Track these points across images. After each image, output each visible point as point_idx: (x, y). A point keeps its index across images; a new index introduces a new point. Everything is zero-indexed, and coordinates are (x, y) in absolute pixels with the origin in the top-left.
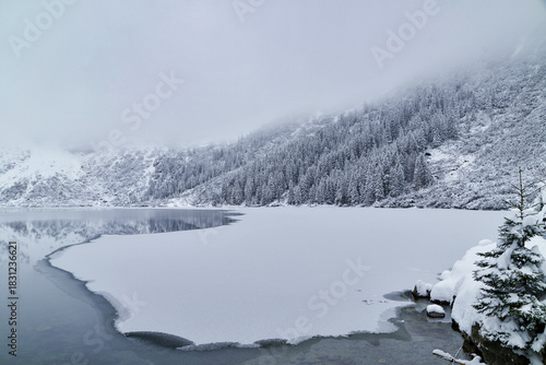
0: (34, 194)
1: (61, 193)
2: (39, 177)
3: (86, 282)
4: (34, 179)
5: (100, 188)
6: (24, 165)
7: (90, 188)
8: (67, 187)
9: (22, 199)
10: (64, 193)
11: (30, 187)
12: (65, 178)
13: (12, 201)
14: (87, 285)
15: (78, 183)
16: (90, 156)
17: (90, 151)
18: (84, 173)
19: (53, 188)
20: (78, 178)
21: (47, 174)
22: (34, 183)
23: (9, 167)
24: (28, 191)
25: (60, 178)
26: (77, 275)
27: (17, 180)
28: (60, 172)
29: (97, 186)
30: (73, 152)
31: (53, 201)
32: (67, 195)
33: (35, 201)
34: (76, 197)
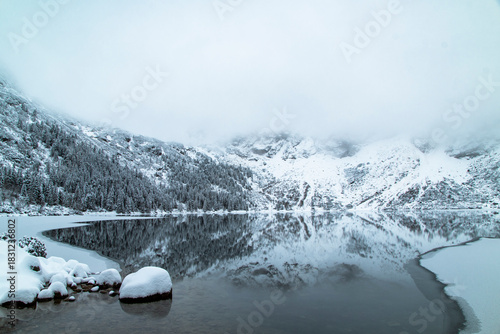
0: (426, 198)
1: (449, 197)
2: (428, 183)
3: (446, 285)
4: (425, 184)
5: (489, 190)
6: (415, 172)
7: (478, 191)
8: (454, 191)
9: (415, 203)
10: (453, 196)
11: (422, 192)
12: (453, 183)
13: (407, 205)
14: (446, 289)
15: (465, 186)
16: (476, 159)
17: (475, 155)
18: (470, 177)
19: (442, 192)
20: (465, 181)
21: (436, 179)
22: (425, 188)
23: (403, 175)
24: (420, 195)
25: (447, 182)
26: (440, 277)
27: (410, 186)
28: (447, 177)
29: (484, 188)
30: (459, 156)
31: (442, 204)
32: (456, 198)
33: (426, 204)
34: (465, 200)
